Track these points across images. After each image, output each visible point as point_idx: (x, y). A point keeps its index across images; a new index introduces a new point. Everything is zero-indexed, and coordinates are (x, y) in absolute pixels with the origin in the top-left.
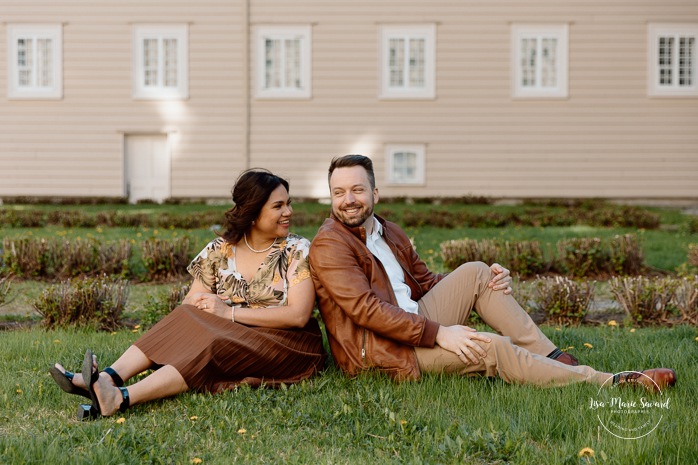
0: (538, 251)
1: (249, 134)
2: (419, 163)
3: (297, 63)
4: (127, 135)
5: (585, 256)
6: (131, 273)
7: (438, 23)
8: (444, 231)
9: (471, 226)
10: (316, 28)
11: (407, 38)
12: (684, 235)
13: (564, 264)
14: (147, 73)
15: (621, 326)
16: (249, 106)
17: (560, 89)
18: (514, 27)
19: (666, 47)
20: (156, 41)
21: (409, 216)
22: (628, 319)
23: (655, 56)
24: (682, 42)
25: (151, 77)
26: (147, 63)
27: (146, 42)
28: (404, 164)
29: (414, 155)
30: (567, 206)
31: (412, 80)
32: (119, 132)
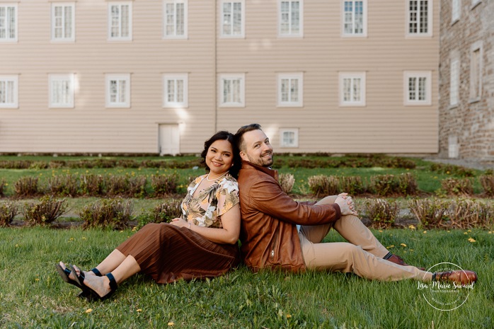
0: (360, 182)
1: (216, 124)
2: (296, 137)
3: (239, 91)
4: (160, 124)
5: (386, 184)
6: (146, 193)
7: (304, 72)
8: (309, 170)
9: (321, 167)
10: (247, 74)
11: (290, 79)
12: (429, 171)
13: (374, 188)
14: (169, 96)
15: (417, 229)
16: (216, 111)
17: (362, 102)
18: (340, 73)
19: (412, 82)
20: (173, 81)
21: (291, 162)
22: (420, 224)
23: (407, 87)
24: (420, 80)
25: (171, 98)
26: (169, 91)
27: (169, 81)
28: (289, 138)
29: (293, 133)
30: (366, 157)
31: (292, 98)
32: (156, 123)
